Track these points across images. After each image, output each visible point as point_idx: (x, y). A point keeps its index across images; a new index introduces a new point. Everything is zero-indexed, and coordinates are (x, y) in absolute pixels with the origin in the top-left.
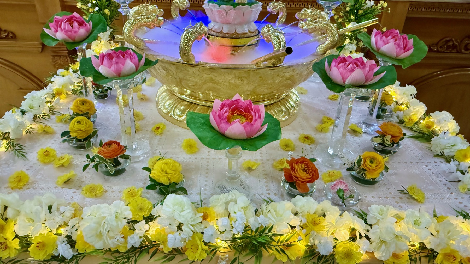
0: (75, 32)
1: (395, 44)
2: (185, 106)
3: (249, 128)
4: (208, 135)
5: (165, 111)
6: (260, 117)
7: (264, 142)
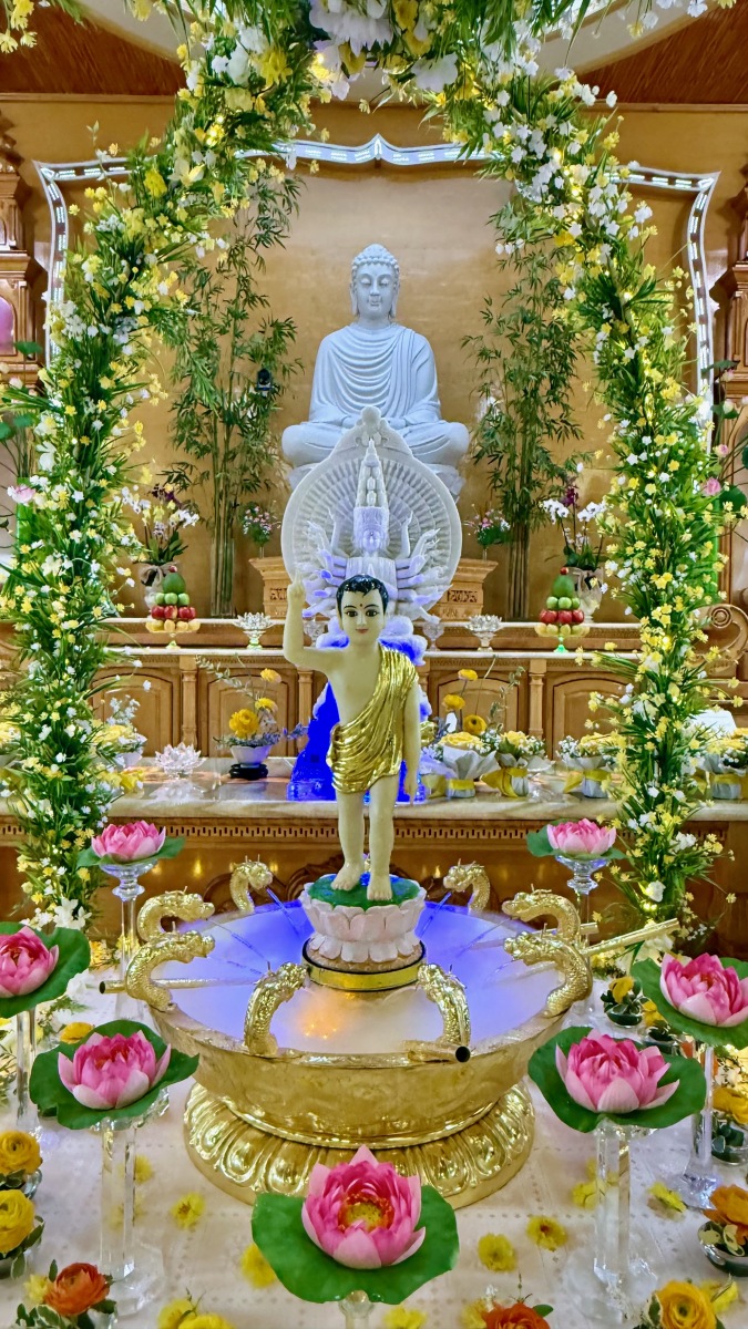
0: (22, 977)
1: (707, 996)
2: (252, 1142)
3: (383, 1242)
4: (297, 1260)
5: (205, 1155)
6: (409, 1213)
7: (418, 1278)
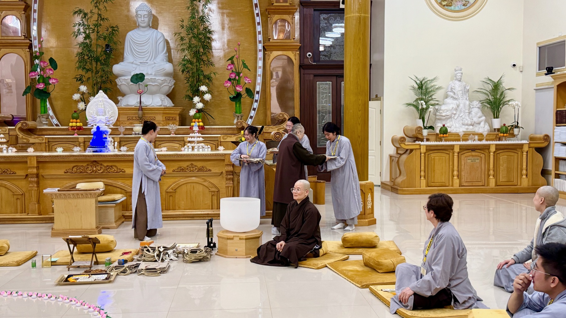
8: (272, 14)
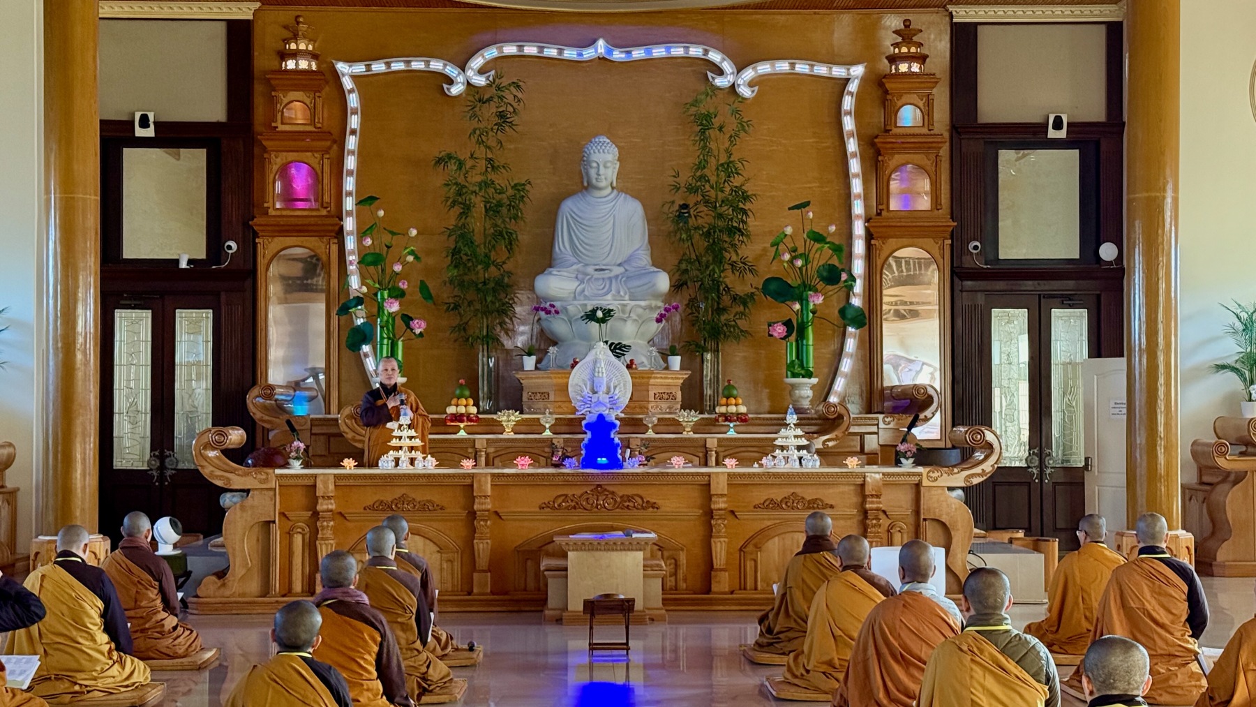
8: (887, 154)
